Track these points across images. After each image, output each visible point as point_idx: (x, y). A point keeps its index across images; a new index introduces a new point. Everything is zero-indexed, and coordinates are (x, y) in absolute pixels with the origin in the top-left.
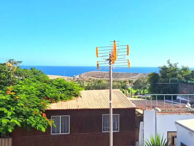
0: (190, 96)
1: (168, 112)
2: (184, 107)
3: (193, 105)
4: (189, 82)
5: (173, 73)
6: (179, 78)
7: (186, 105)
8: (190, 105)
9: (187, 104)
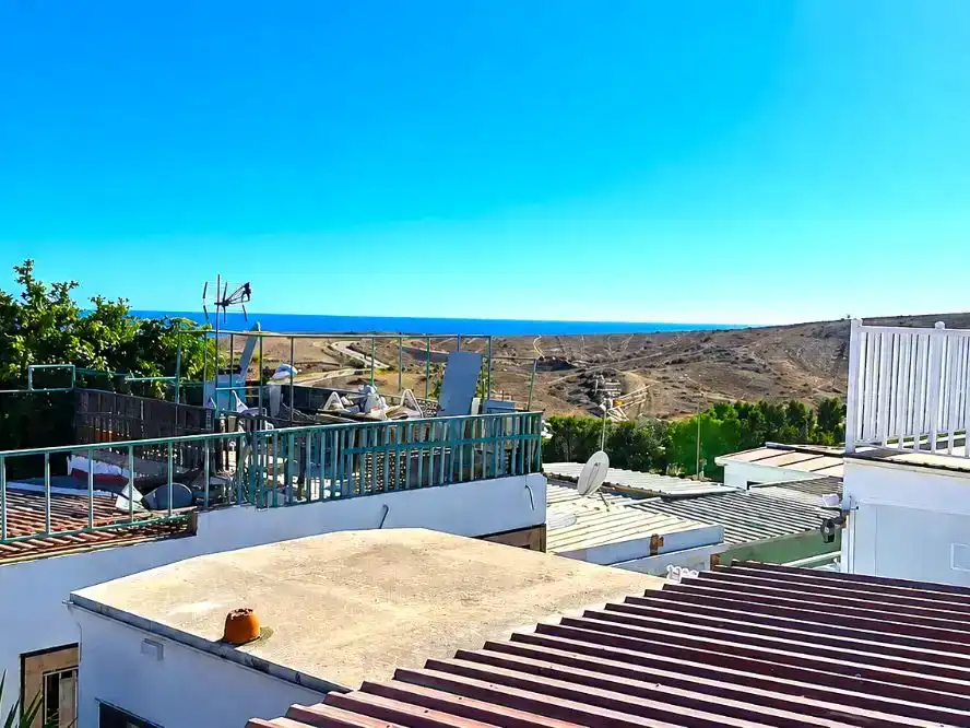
0: (138, 451)
1: (42, 547)
2: (110, 509)
3: (153, 494)
4: (130, 378)
5: (49, 333)
6: (81, 363)
7: (120, 498)
8: (138, 496)
9: (126, 492)
